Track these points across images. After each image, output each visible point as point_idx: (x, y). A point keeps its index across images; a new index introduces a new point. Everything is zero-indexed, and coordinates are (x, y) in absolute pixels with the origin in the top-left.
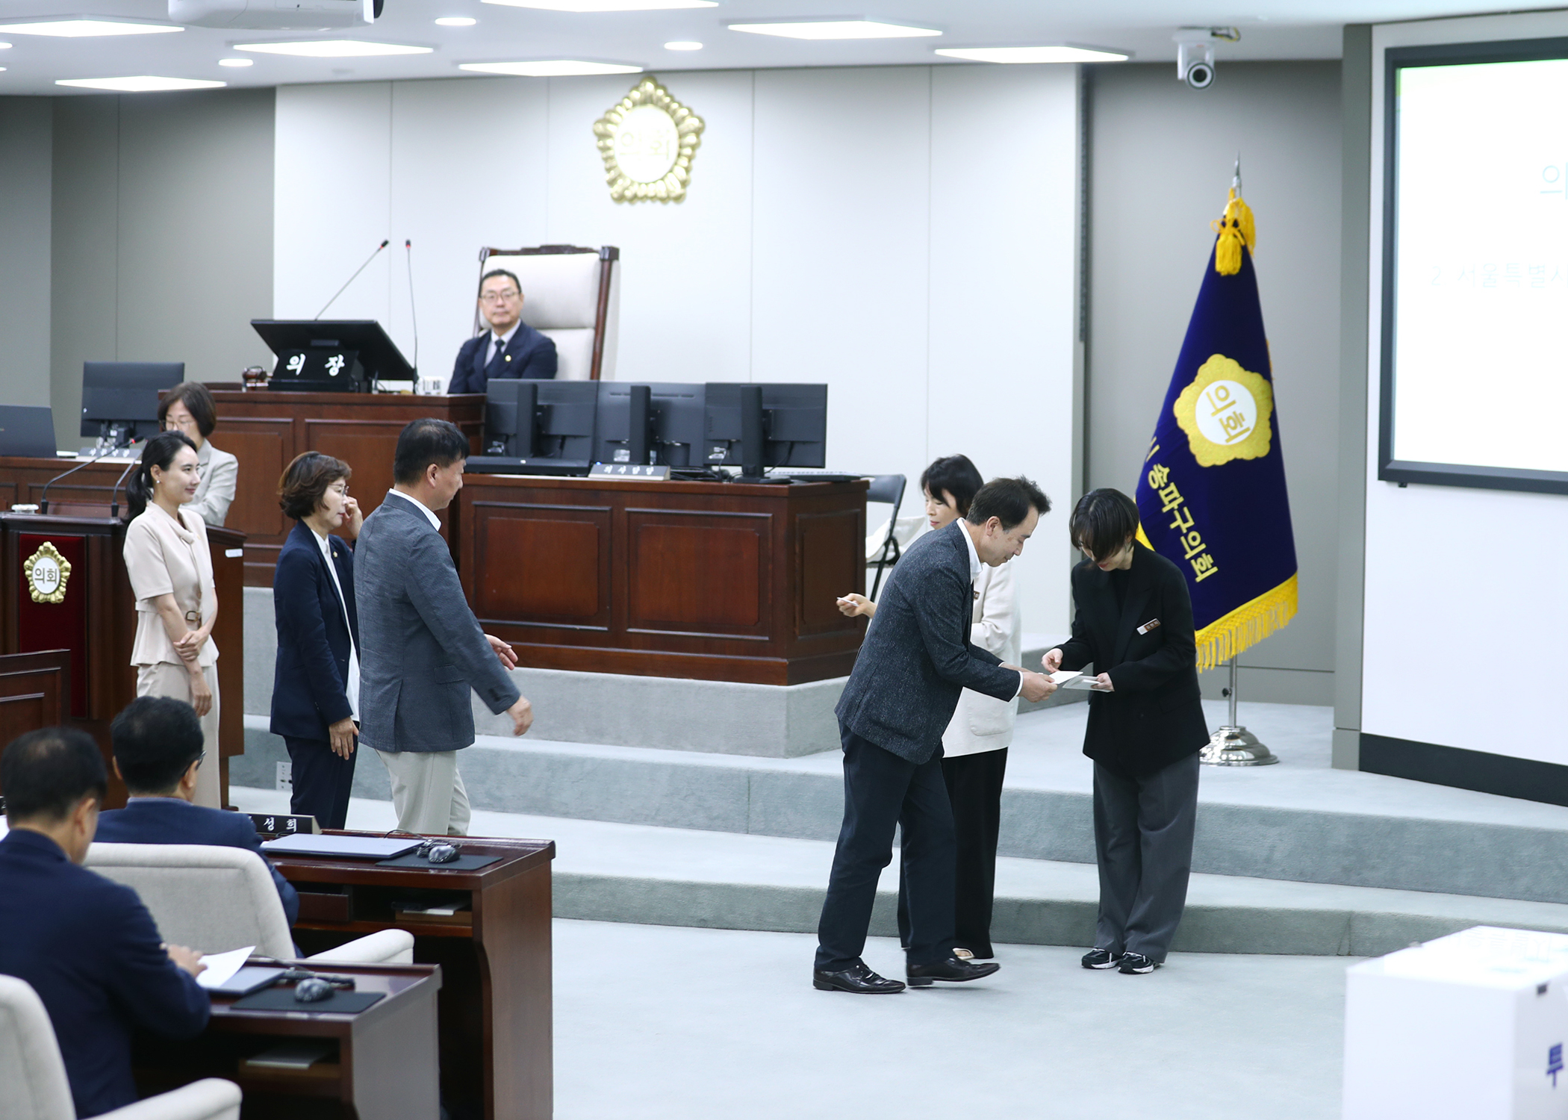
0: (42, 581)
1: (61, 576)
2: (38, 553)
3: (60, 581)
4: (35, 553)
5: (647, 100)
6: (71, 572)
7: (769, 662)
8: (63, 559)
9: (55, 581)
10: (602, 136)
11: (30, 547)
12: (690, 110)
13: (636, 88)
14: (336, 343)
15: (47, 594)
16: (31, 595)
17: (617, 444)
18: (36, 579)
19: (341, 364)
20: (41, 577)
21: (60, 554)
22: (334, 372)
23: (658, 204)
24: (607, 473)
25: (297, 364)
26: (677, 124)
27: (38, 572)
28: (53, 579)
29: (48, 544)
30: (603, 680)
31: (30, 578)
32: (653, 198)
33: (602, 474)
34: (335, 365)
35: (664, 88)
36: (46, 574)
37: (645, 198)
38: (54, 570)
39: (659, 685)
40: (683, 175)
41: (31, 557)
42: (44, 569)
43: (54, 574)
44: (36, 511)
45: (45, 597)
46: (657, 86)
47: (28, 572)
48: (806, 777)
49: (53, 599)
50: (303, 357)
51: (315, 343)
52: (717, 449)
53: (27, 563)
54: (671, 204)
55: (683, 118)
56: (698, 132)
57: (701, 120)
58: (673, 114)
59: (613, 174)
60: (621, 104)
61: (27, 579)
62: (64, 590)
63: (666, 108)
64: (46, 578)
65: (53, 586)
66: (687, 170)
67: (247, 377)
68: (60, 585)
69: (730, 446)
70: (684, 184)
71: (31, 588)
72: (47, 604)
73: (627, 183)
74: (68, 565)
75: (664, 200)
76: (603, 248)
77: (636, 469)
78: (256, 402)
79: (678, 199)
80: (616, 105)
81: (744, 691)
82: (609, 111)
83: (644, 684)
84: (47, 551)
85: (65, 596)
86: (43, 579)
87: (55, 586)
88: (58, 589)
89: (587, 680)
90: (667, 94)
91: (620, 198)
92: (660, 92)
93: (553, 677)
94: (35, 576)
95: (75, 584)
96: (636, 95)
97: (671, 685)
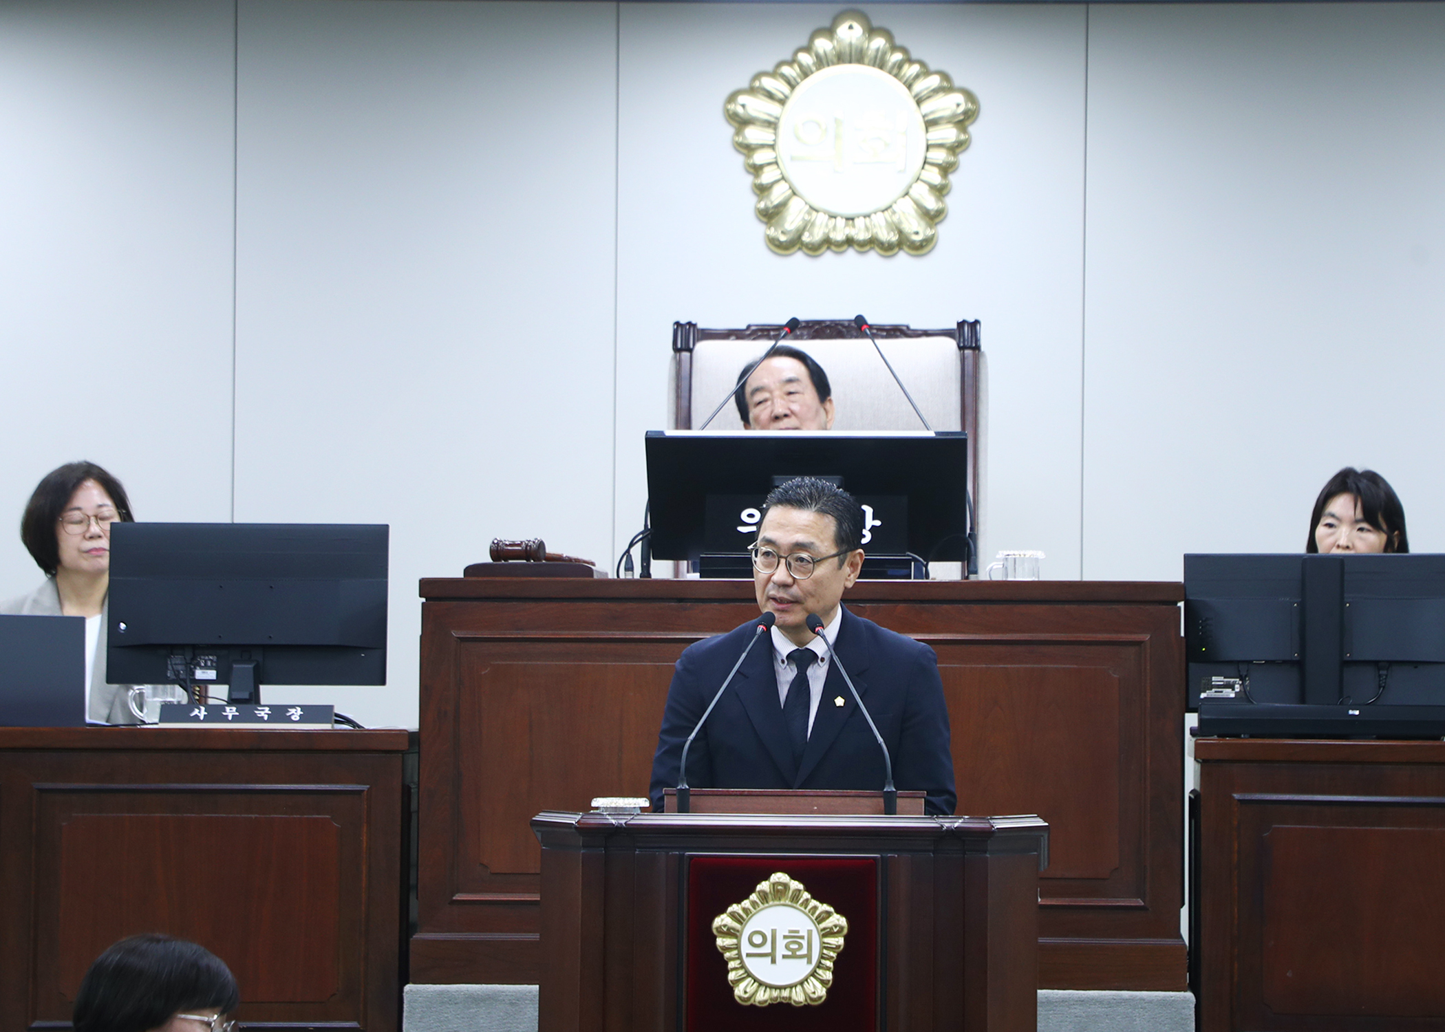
0: (769, 959)
1: (824, 946)
2: (753, 897)
3: (822, 956)
4: (747, 897)
6: (846, 938)
8: (825, 907)
9: (808, 957)
15: (785, 987)
16: (731, 990)
18: (748, 955)
20: (767, 949)
21: (814, 897)
27: (757, 939)
28: (802, 952)
29: (780, 877)
31: (727, 955)
36: (781, 944)
38: (804, 933)
41: (735, 908)
42: (774, 933)
43: (804, 943)
45: (775, 993)
47: (723, 942)
49: (798, 997)
53: (722, 920)
61: (722, 955)
62: (828, 976)
64: (781, 950)
65: (800, 969)
68: (819, 965)
71: (732, 976)
72: (781, 1011)
74: (839, 920)
84: (779, 892)
85: (828, 991)
86: (771, 955)
87: (810, 968)
88: (813, 974)
94: (746, 948)
95: (853, 965)
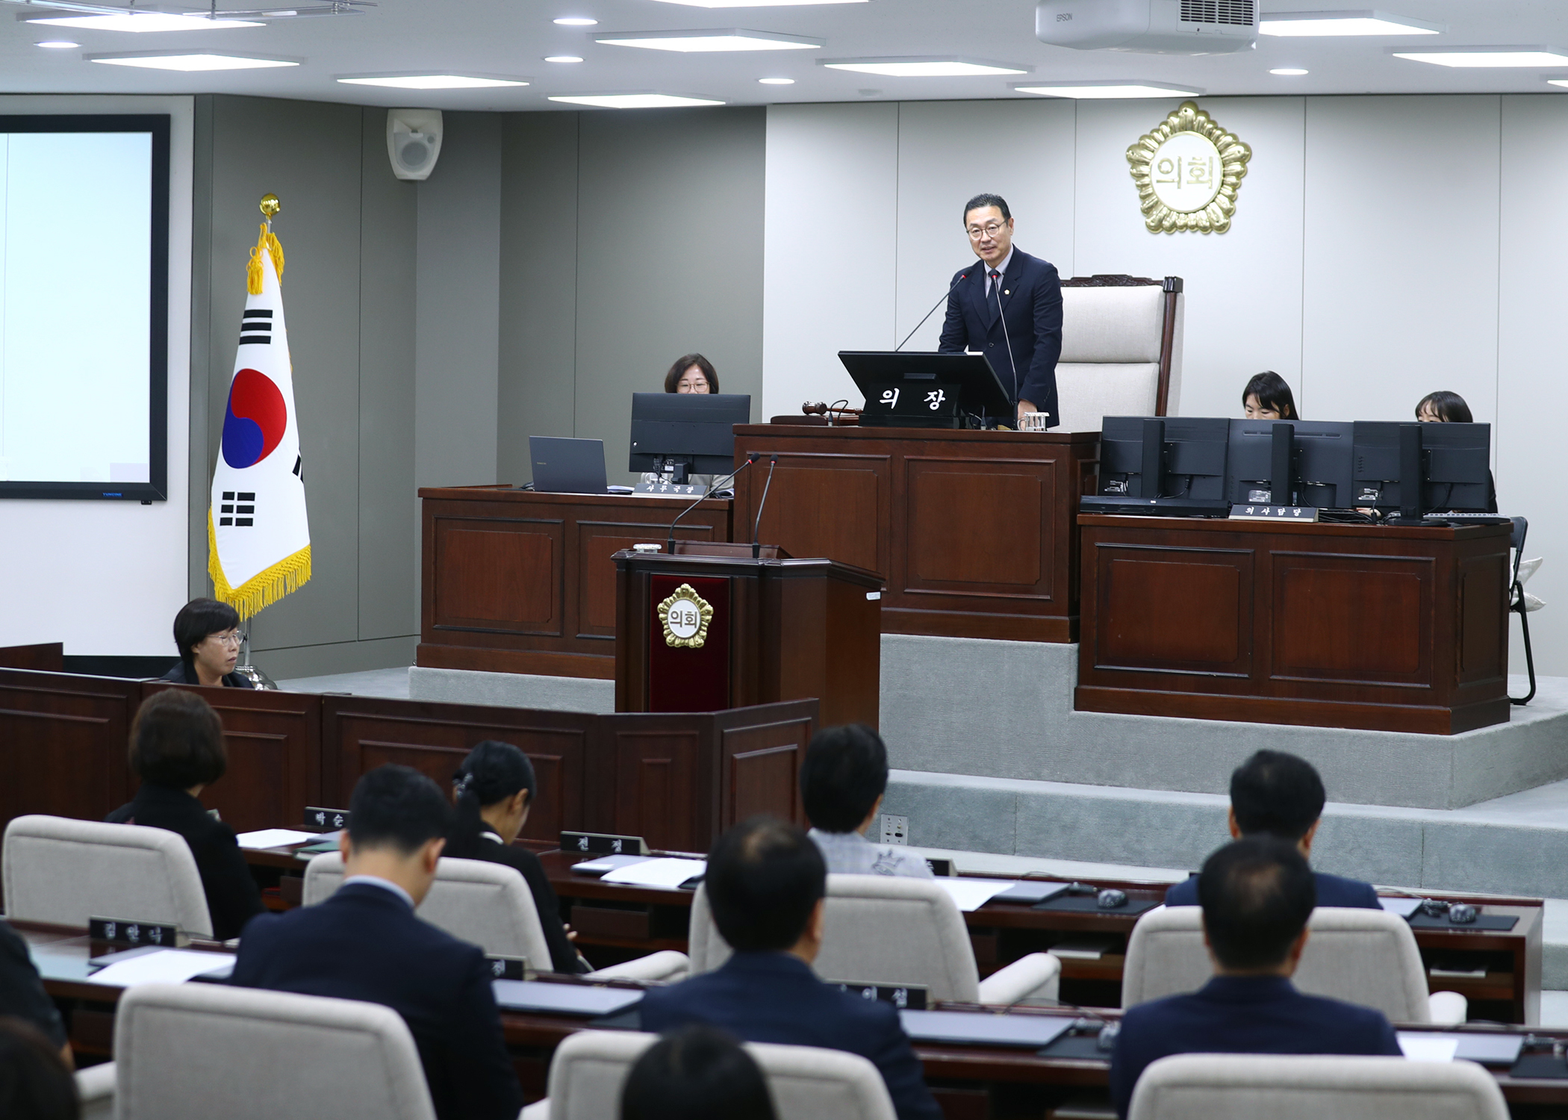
0: (679, 625)
1: (702, 620)
2: (674, 595)
3: (701, 625)
4: (671, 595)
5: (1187, 126)
6: (713, 616)
7: (1430, 710)
8: (704, 601)
9: (695, 624)
10: (1135, 162)
11: (666, 588)
12: (1234, 136)
13: (1176, 113)
14: (933, 377)
15: (685, 639)
16: (665, 639)
17: (1253, 484)
18: (671, 623)
19: (941, 398)
20: (678, 620)
21: (700, 596)
22: (934, 406)
23: (1199, 233)
24: (1249, 514)
25: (891, 397)
26: (1220, 152)
27: (675, 615)
28: (693, 622)
29: (686, 586)
30: (1245, 729)
31: (663, 622)
32: (1194, 228)
33: (1247, 515)
34: (936, 399)
35: (1206, 114)
36: (684, 617)
37: (1186, 227)
38: (693, 613)
39: (1308, 734)
40: (1226, 203)
41: (667, 600)
42: (681, 612)
43: (693, 618)
44: (659, 551)
45: (683, 641)
46: (1198, 112)
47: (661, 616)
48: (1486, 829)
49: (692, 643)
50: (897, 391)
51: (909, 376)
52: (1367, 490)
53: (661, 605)
54: (1214, 234)
55: (1228, 145)
56: (1243, 160)
57: (1247, 147)
58: (1216, 141)
59: (1148, 203)
60: (1157, 130)
61: (661, 622)
62: (705, 634)
63: (1209, 135)
64: (684, 621)
65: (693, 630)
66: (1232, 199)
67: (807, 409)
68: (700, 629)
69: (1381, 486)
70: (1228, 213)
71: (665, 632)
72: (685, 649)
73: (1165, 211)
74: (709, 608)
75: (1204, 229)
76: (1167, 278)
77: (1281, 511)
78: (846, 438)
79: (1222, 229)
80: (1152, 132)
81: (1404, 740)
82: (1142, 138)
83: (1292, 733)
84: (685, 593)
85: (705, 641)
86: (680, 623)
87: (696, 630)
88: (697, 633)
89: (1227, 729)
90: (1210, 121)
91: (1157, 227)
92: (1202, 118)
93: (1187, 725)
94: (670, 619)
95: (717, 629)
96: (1174, 120)
97: (1322, 734)
